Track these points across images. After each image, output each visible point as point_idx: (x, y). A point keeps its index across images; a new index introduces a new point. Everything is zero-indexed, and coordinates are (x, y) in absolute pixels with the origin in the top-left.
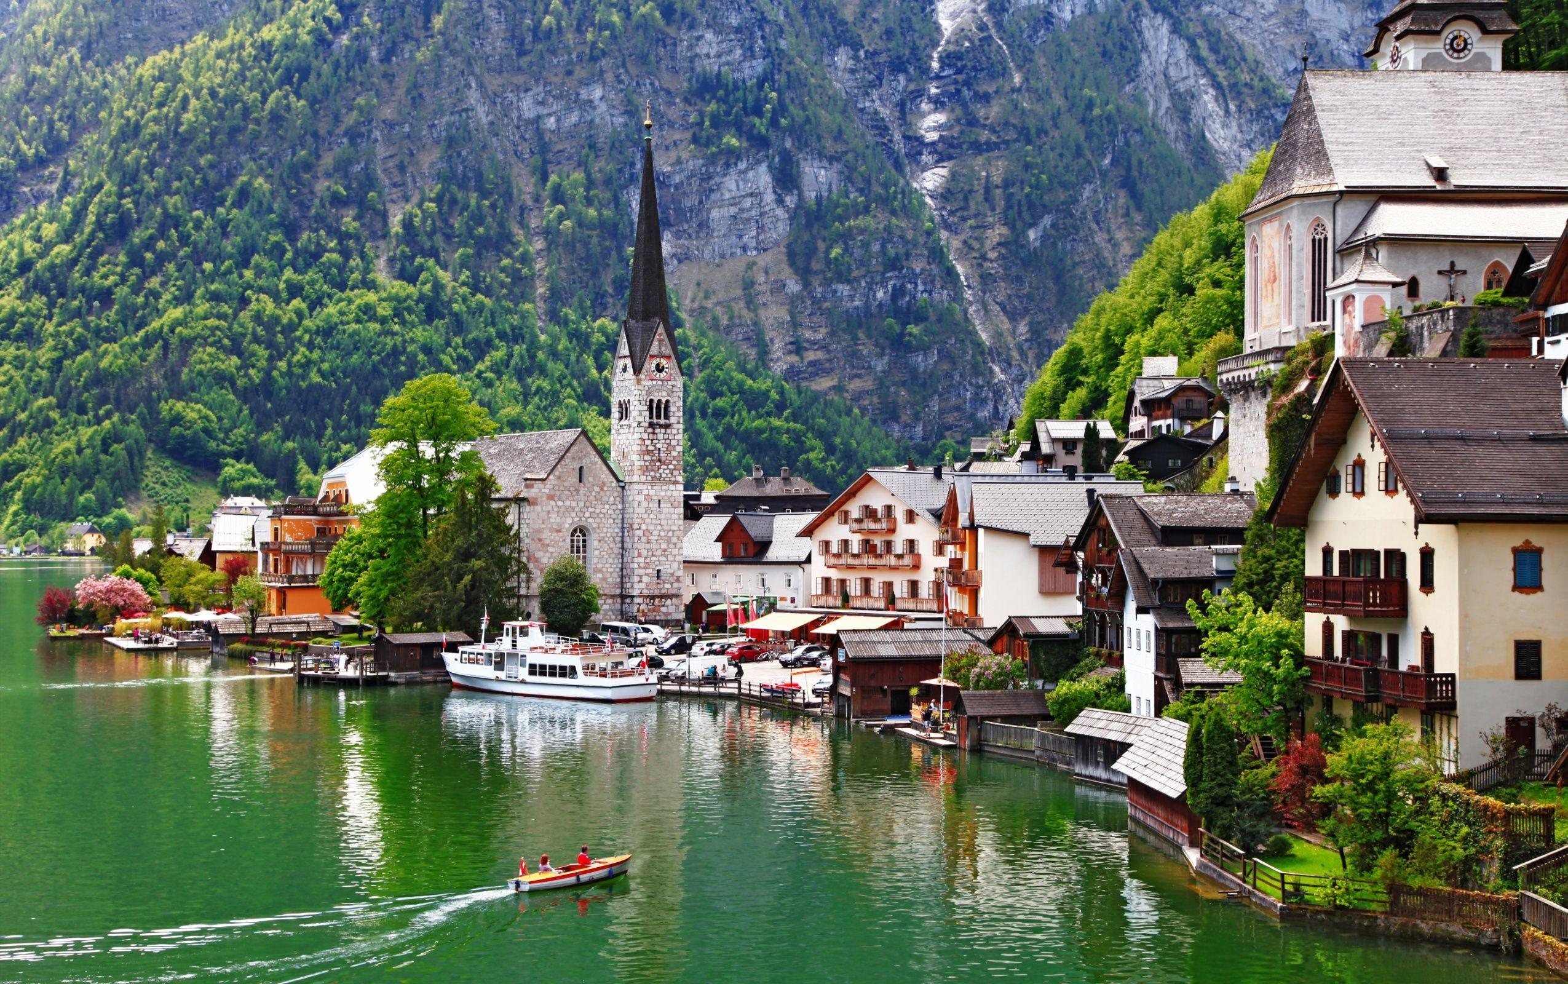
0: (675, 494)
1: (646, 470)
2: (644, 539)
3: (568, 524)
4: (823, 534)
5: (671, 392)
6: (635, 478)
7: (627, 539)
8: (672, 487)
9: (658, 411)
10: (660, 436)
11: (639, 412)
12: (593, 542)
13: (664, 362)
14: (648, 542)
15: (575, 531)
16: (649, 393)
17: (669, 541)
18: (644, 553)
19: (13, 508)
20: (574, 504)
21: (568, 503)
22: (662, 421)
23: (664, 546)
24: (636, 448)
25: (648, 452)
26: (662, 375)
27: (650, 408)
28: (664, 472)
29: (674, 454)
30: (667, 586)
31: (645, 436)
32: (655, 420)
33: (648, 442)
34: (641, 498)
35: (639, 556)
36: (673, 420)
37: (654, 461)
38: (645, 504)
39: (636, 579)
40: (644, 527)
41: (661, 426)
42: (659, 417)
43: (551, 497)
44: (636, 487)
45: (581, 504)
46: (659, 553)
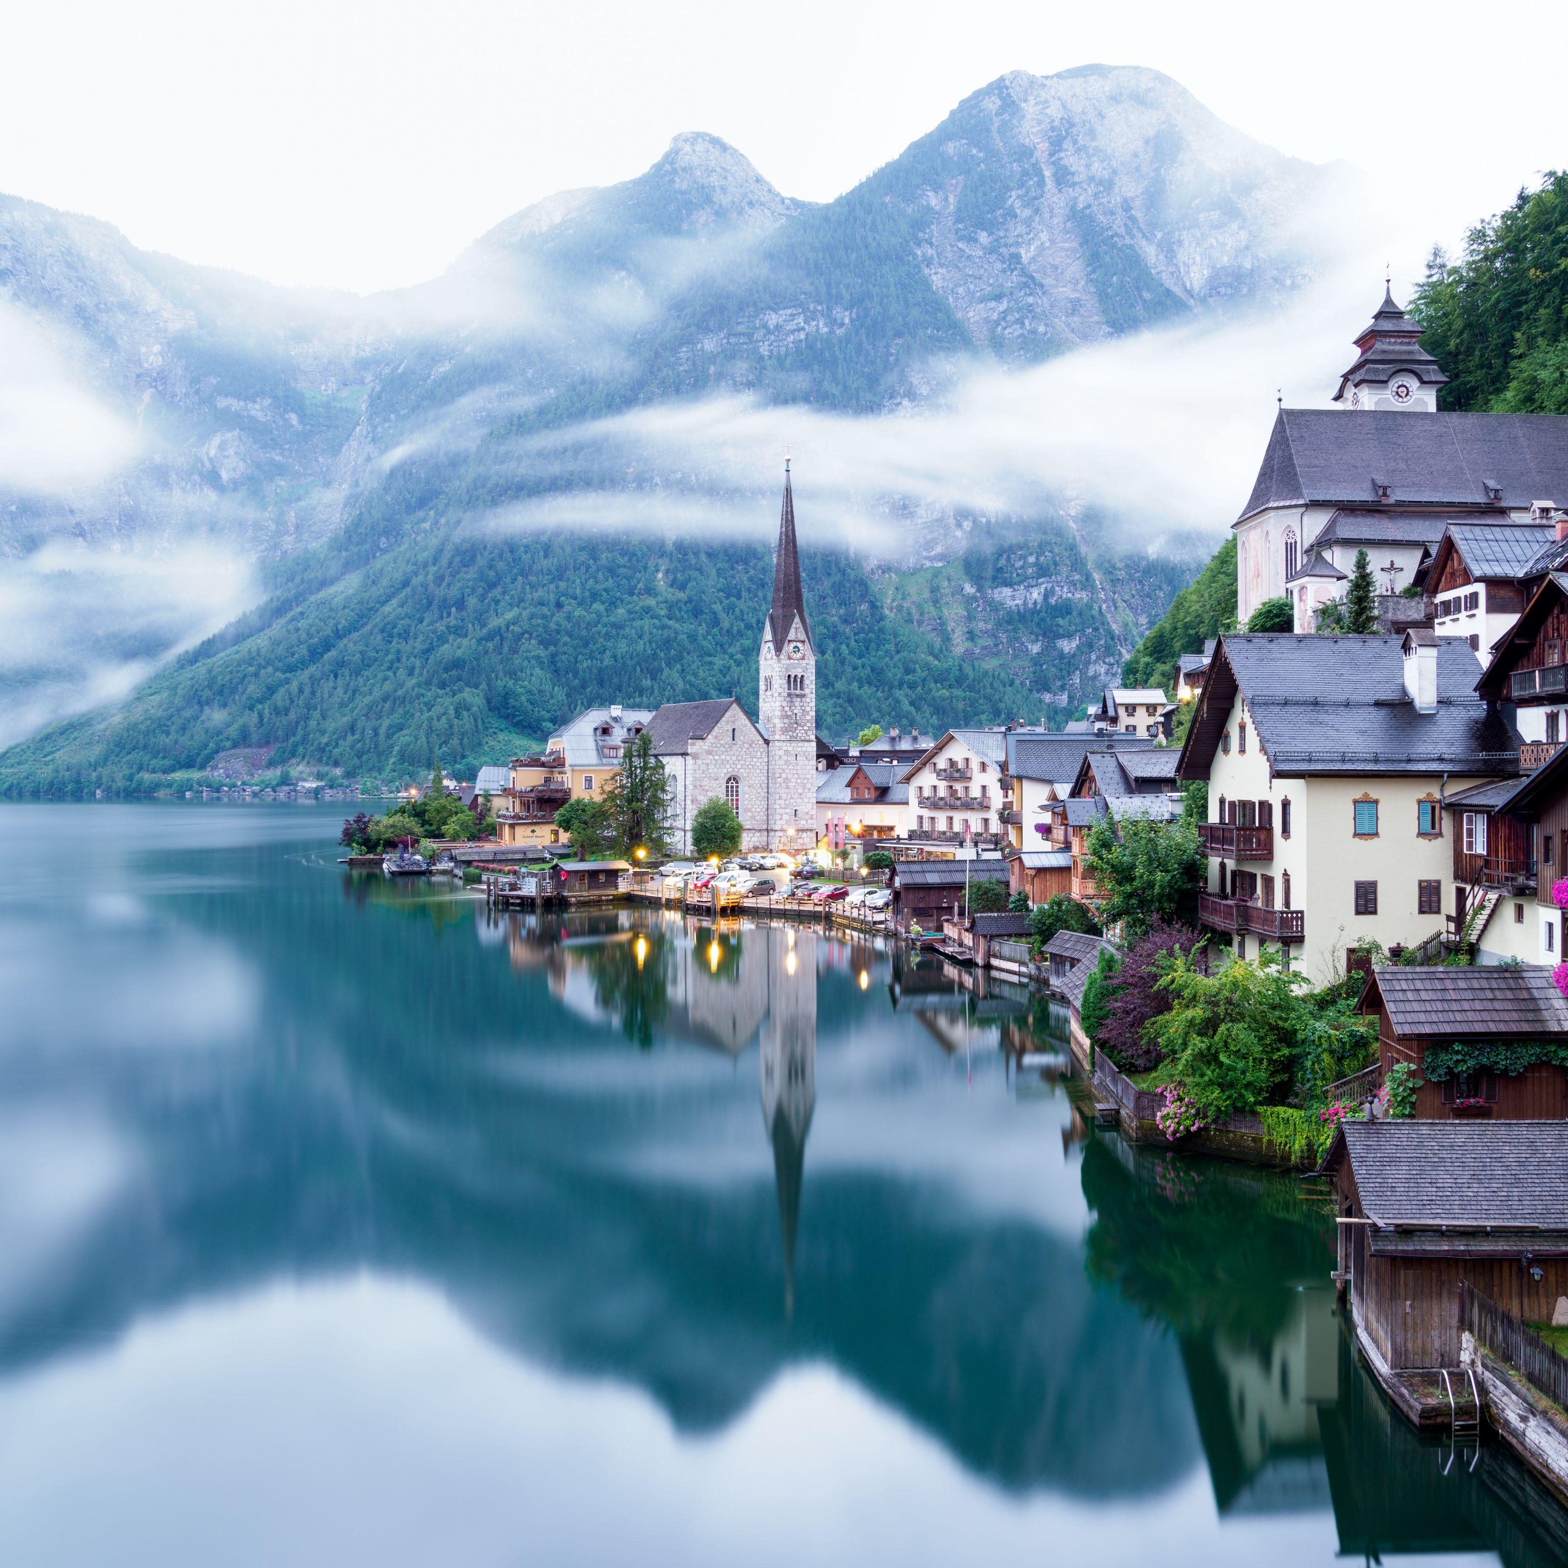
0: (809, 749)
1: (785, 731)
2: (784, 785)
3: (724, 773)
4: (917, 781)
5: (805, 669)
6: (777, 737)
7: (771, 785)
8: (806, 744)
9: (794, 682)
10: (797, 704)
11: (779, 684)
12: (743, 787)
13: (799, 645)
14: (787, 788)
15: (730, 779)
16: (787, 669)
17: (804, 788)
18: (784, 796)
19: (392, 760)
20: (728, 758)
21: (723, 757)
22: (798, 692)
23: (800, 791)
24: (778, 713)
25: (787, 717)
26: (799, 655)
27: (789, 682)
28: (800, 733)
29: (808, 717)
30: (803, 822)
31: (785, 704)
32: (792, 691)
33: (787, 709)
34: (781, 753)
35: (780, 798)
36: (807, 691)
37: (792, 723)
38: (785, 758)
39: (778, 817)
40: (784, 776)
41: (797, 696)
42: (795, 689)
43: (709, 753)
44: (777, 744)
45: (734, 758)
46: (796, 796)
